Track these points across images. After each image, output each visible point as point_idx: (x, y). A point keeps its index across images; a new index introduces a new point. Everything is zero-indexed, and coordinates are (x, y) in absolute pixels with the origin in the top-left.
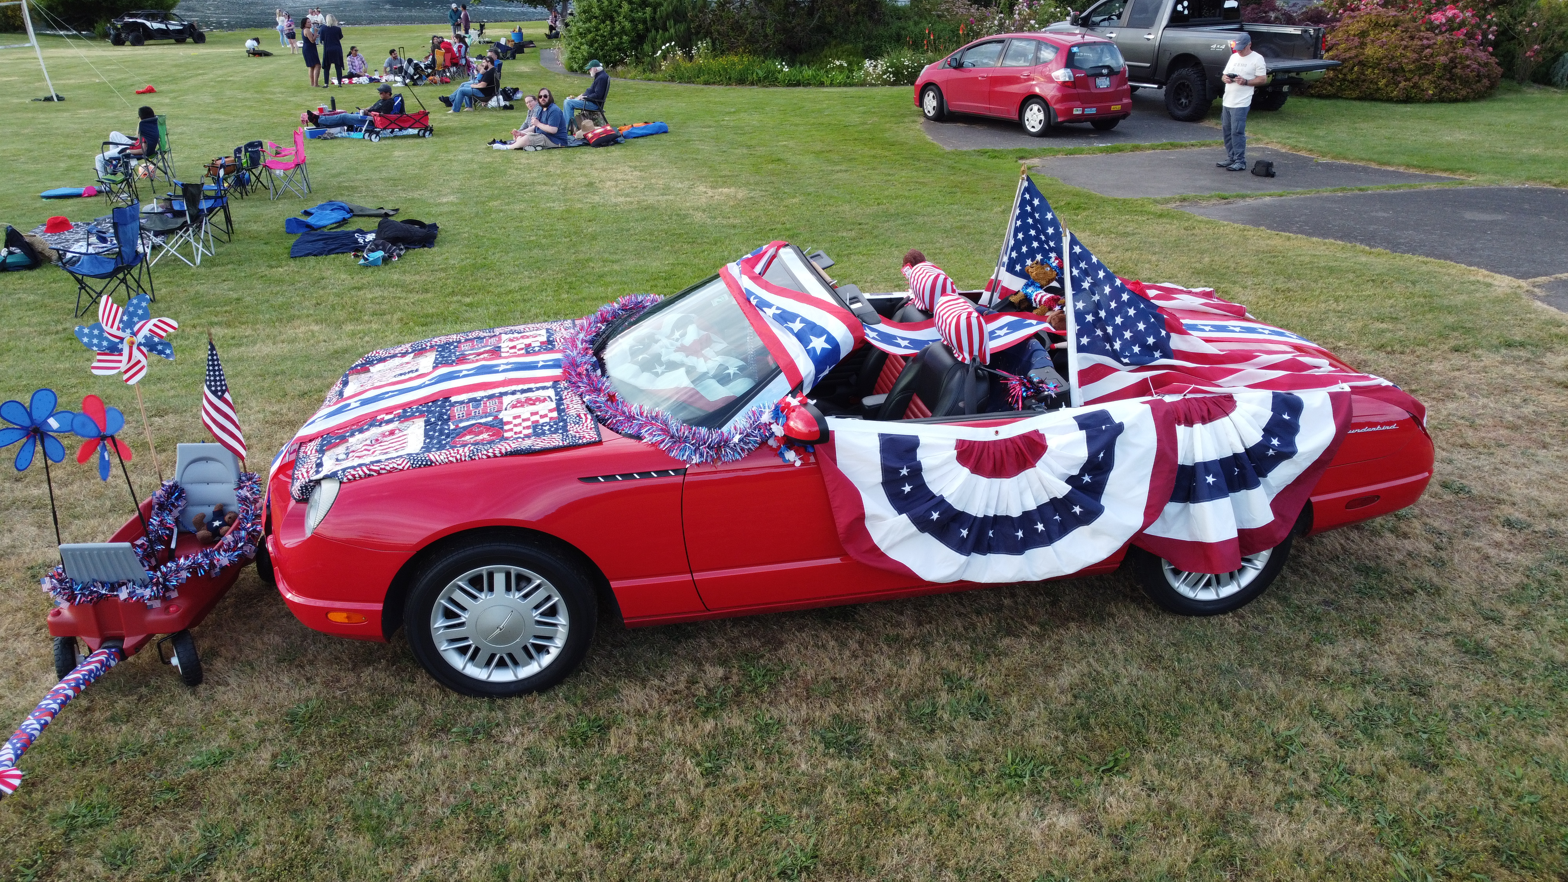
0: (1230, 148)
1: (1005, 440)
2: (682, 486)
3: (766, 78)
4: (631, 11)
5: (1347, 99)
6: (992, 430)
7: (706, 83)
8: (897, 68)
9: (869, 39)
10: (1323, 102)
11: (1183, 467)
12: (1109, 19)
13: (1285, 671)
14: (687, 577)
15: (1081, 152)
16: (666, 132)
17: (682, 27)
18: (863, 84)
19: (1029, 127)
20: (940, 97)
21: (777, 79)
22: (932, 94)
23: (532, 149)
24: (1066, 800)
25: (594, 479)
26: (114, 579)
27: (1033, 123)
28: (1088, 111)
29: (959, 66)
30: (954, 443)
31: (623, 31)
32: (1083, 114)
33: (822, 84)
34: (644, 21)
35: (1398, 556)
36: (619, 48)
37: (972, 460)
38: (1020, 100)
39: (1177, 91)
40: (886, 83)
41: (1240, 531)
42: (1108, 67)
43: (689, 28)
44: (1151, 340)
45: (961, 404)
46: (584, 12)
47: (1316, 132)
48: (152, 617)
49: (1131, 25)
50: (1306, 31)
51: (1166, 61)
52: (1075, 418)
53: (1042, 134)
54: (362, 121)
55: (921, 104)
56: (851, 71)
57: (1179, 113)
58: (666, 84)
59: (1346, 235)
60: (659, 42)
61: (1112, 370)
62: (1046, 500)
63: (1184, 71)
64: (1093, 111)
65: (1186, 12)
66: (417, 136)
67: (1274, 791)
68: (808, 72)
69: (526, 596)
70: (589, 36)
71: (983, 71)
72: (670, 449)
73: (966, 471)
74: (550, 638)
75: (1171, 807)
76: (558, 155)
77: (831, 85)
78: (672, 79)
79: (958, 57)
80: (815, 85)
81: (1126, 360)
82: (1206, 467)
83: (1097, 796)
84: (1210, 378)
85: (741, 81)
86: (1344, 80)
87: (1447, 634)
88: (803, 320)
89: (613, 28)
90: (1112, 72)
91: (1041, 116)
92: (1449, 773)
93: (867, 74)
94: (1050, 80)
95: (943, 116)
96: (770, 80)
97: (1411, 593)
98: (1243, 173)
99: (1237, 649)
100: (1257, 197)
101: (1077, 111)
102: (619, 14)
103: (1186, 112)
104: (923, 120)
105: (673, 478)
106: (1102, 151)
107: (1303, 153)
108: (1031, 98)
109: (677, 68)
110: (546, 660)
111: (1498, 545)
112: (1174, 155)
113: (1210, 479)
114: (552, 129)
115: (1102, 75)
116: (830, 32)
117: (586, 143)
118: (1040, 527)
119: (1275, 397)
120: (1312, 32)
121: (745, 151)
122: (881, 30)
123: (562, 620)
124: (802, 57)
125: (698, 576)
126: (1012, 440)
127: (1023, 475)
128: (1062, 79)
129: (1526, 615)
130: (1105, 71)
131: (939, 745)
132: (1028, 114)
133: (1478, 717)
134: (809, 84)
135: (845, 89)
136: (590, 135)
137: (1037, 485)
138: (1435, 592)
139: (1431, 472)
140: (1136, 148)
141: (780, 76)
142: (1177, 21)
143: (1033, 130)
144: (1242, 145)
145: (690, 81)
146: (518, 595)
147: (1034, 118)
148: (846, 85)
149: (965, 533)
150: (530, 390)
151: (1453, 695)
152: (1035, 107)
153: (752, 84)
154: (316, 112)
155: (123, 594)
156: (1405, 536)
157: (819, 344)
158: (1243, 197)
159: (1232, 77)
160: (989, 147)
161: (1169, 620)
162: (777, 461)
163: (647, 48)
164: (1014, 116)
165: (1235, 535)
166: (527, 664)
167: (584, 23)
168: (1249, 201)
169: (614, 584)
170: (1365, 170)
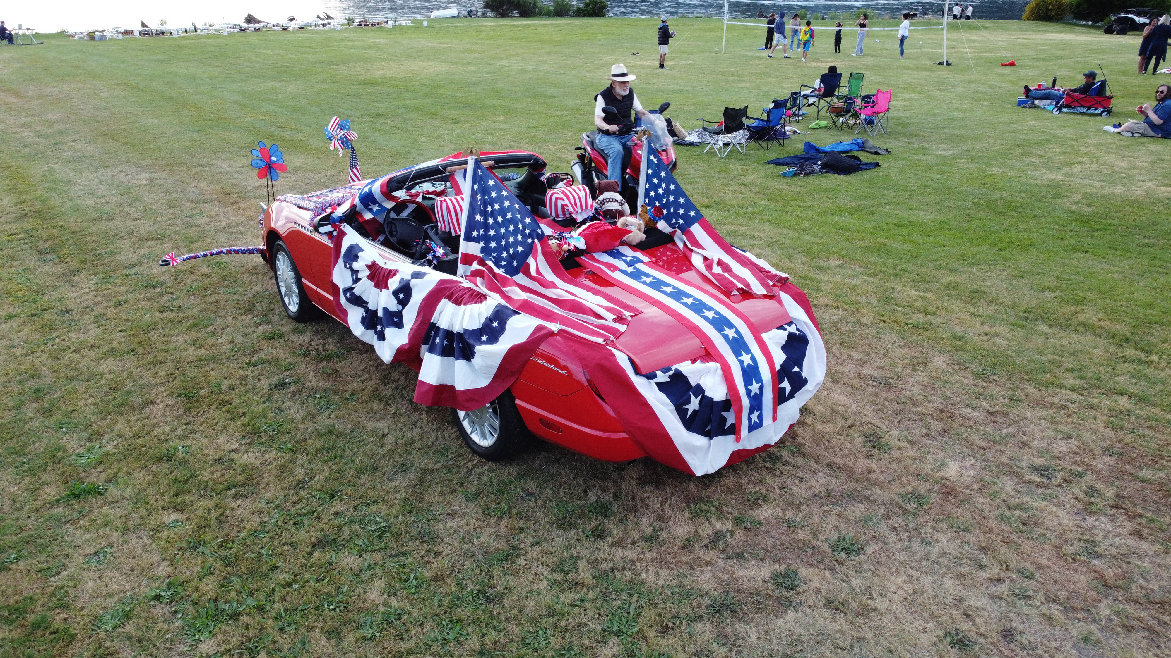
1: (387, 269)
2: (310, 238)
6: (385, 261)
25: (296, 223)
110: (296, 307)
113: (438, 340)
114: (1158, 121)
119: (496, 307)
123: (297, 290)
126: (389, 271)
154: (1033, 87)
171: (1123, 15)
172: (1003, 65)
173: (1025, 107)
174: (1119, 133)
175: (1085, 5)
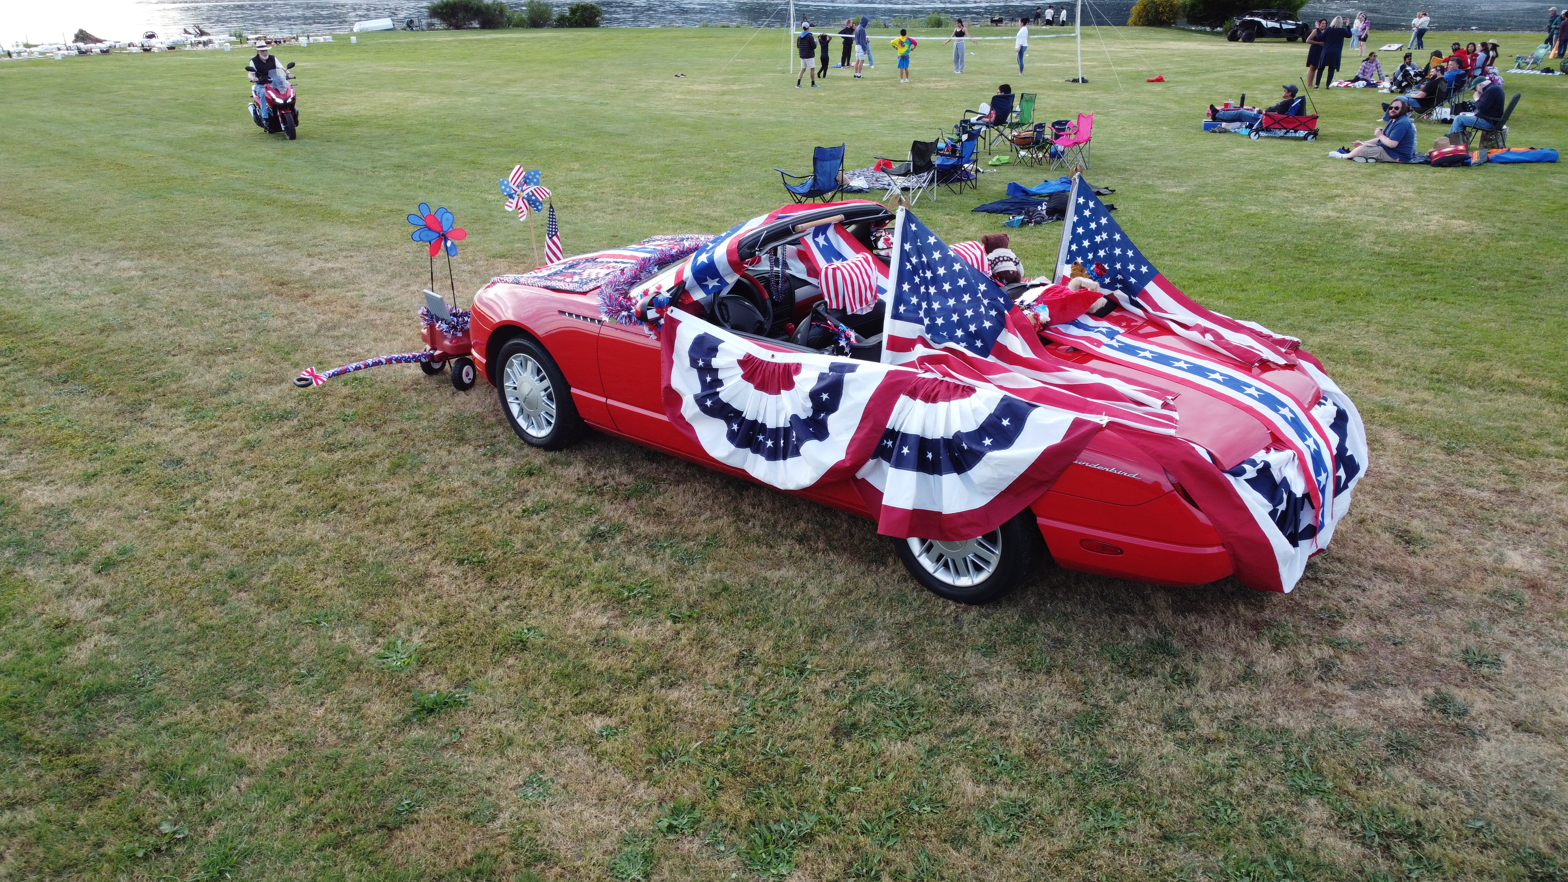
1: (776, 364)
2: (599, 332)
6: (771, 352)
14: (604, 400)
16: (1551, 161)
25: (564, 313)
30: (741, 353)
37: (750, 371)
48: (446, 342)
52: (832, 363)
66: (1302, 139)
69: (539, 381)
74: (550, 415)
82: (908, 439)
105: (596, 325)
110: (548, 430)
113: (906, 450)
114: (1392, 143)
117: (1425, 160)
118: (783, 443)
119: (1006, 400)
123: (555, 405)
125: (609, 401)
126: (780, 366)
136: (1435, 153)
146: (537, 379)
154: (1220, 107)
155: (438, 325)
166: (540, 429)
169: (572, 390)
171: (1248, 18)
172: (1149, 81)
173: (1214, 132)
174: (1351, 159)
175: (1201, 7)
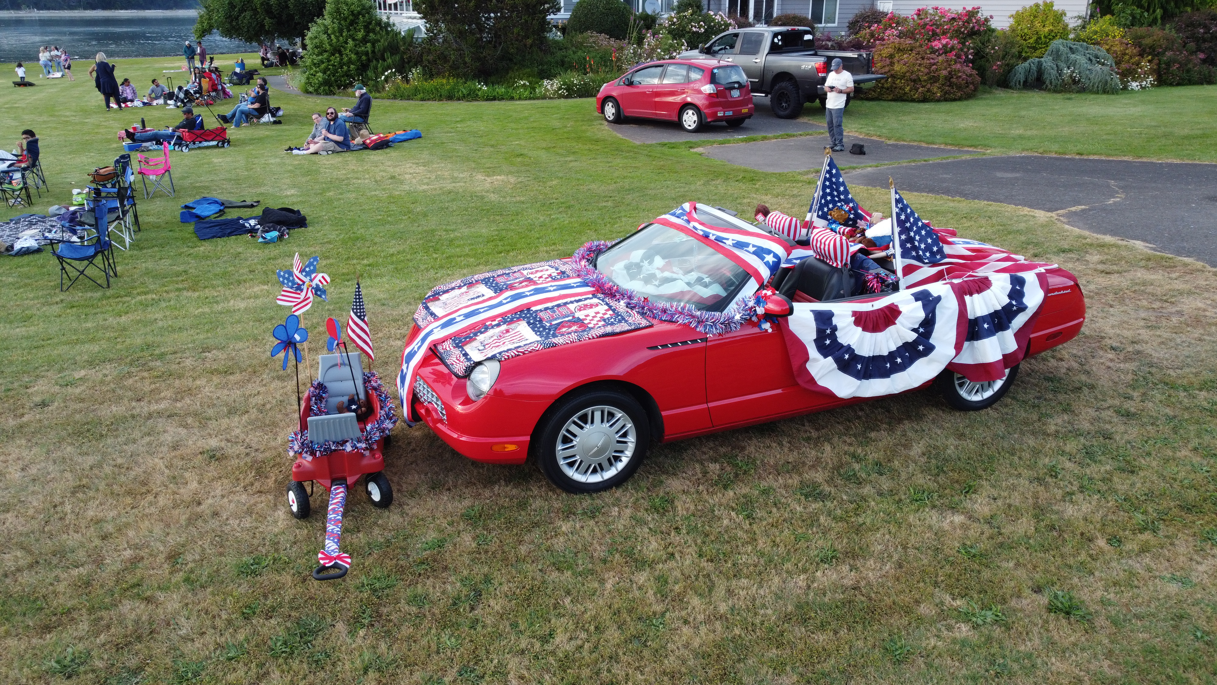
0: (832, 136)
1: (878, 310)
2: (705, 348)
3: (468, 95)
4: (355, 46)
5: (885, 100)
6: (870, 304)
7: (422, 100)
8: (568, 86)
9: (541, 64)
10: (871, 103)
11: (970, 320)
12: (725, 48)
13: (1033, 433)
14: (704, 406)
15: (729, 142)
16: (420, 137)
17: (397, 58)
18: (544, 97)
19: (686, 126)
20: (617, 106)
21: (477, 95)
22: (611, 104)
23: (325, 153)
24: (953, 508)
25: (656, 348)
26: (339, 439)
27: (689, 123)
28: (727, 114)
29: (631, 84)
30: (851, 313)
31: (350, 62)
32: (724, 116)
33: (512, 99)
34: (367, 54)
35: (1064, 371)
36: (347, 75)
37: (863, 322)
38: (678, 107)
39: (779, 98)
40: (561, 96)
41: (1004, 355)
42: (738, 82)
43: (402, 59)
44: (935, 249)
45: (842, 292)
46: (316, 47)
47: (877, 123)
48: (365, 462)
49: (742, 52)
50: (860, 55)
51: (769, 77)
52: (912, 295)
53: (697, 130)
54: (171, 137)
55: (602, 111)
56: (534, 89)
57: (782, 113)
58: (391, 101)
59: (931, 190)
60: (380, 70)
61: (918, 268)
62: (900, 344)
63: (784, 84)
64: (731, 113)
65: (780, 43)
66: (217, 146)
67: (1059, 493)
68: (501, 90)
69: (611, 426)
70: (323, 66)
71: (646, 88)
72: (696, 327)
73: (860, 329)
74: (622, 452)
75: (1010, 506)
76: (349, 157)
77: (520, 99)
78: (395, 97)
79: (629, 77)
80: (507, 99)
81: (926, 261)
82: (984, 319)
83: (968, 505)
84: (973, 268)
85: (450, 97)
86: (883, 87)
87: (1109, 407)
88: (754, 246)
89: (342, 59)
90: (741, 86)
91: (695, 118)
92: (1142, 474)
93: (547, 90)
94: (700, 92)
95: (620, 120)
96: (472, 96)
97: (1080, 388)
98: (844, 153)
99: (1003, 426)
100: (862, 168)
101: (720, 114)
102: (345, 49)
103: (787, 112)
104: (606, 123)
105: (700, 344)
106: (743, 141)
107: (874, 138)
108: (685, 106)
109: (398, 88)
110: (620, 466)
111: (1112, 360)
112: (792, 141)
113: (986, 326)
114: (340, 139)
115: (734, 88)
116: (511, 60)
117: (365, 147)
118: (899, 360)
119: (1011, 277)
120: (865, 56)
121: (492, 149)
122: (549, 58)
123: (631, 439)
124: (493, 78)
125: (711, 405)
126: (881, 310)
127: (887, 329)
128: (708, 92)
129: (1144, 394)
130: (736, 85)
131: (867, 490)
132: (685, 117)
133: (1143, 446)
134: (503, 99)
135: (532, 102)
136: (368, 141)
137: (896, 335)
138: (1092, 387)
139: (1084, 318)
140: (764, 138)
141: (479, 93)
142: (774, 49)
143: (689, 128)
144: (841, 133)
145: (409, 98)
146: (608, 425)
147: (690, 119)
148: (530, 99)
149: (859, 366)
150: (580, 300)
151: (1126, 437)
152: (690, 112)
153: (459, 99)
154: (131, 130)
155: (348, 448)
156: (1061, 360)
157: (770, 258)
158: (854, 168)
159: (832, 88)
160: (666, 141)
161: (958, 414)
162: (756, 330)
163: (370, 73)
164: (675, 119)
165: (1001, 357)
166: (609, 470)
167: (317, 55)
168: (859, 171)
169: (664, 413)
170: (919, 147)
173: (140, 151)
